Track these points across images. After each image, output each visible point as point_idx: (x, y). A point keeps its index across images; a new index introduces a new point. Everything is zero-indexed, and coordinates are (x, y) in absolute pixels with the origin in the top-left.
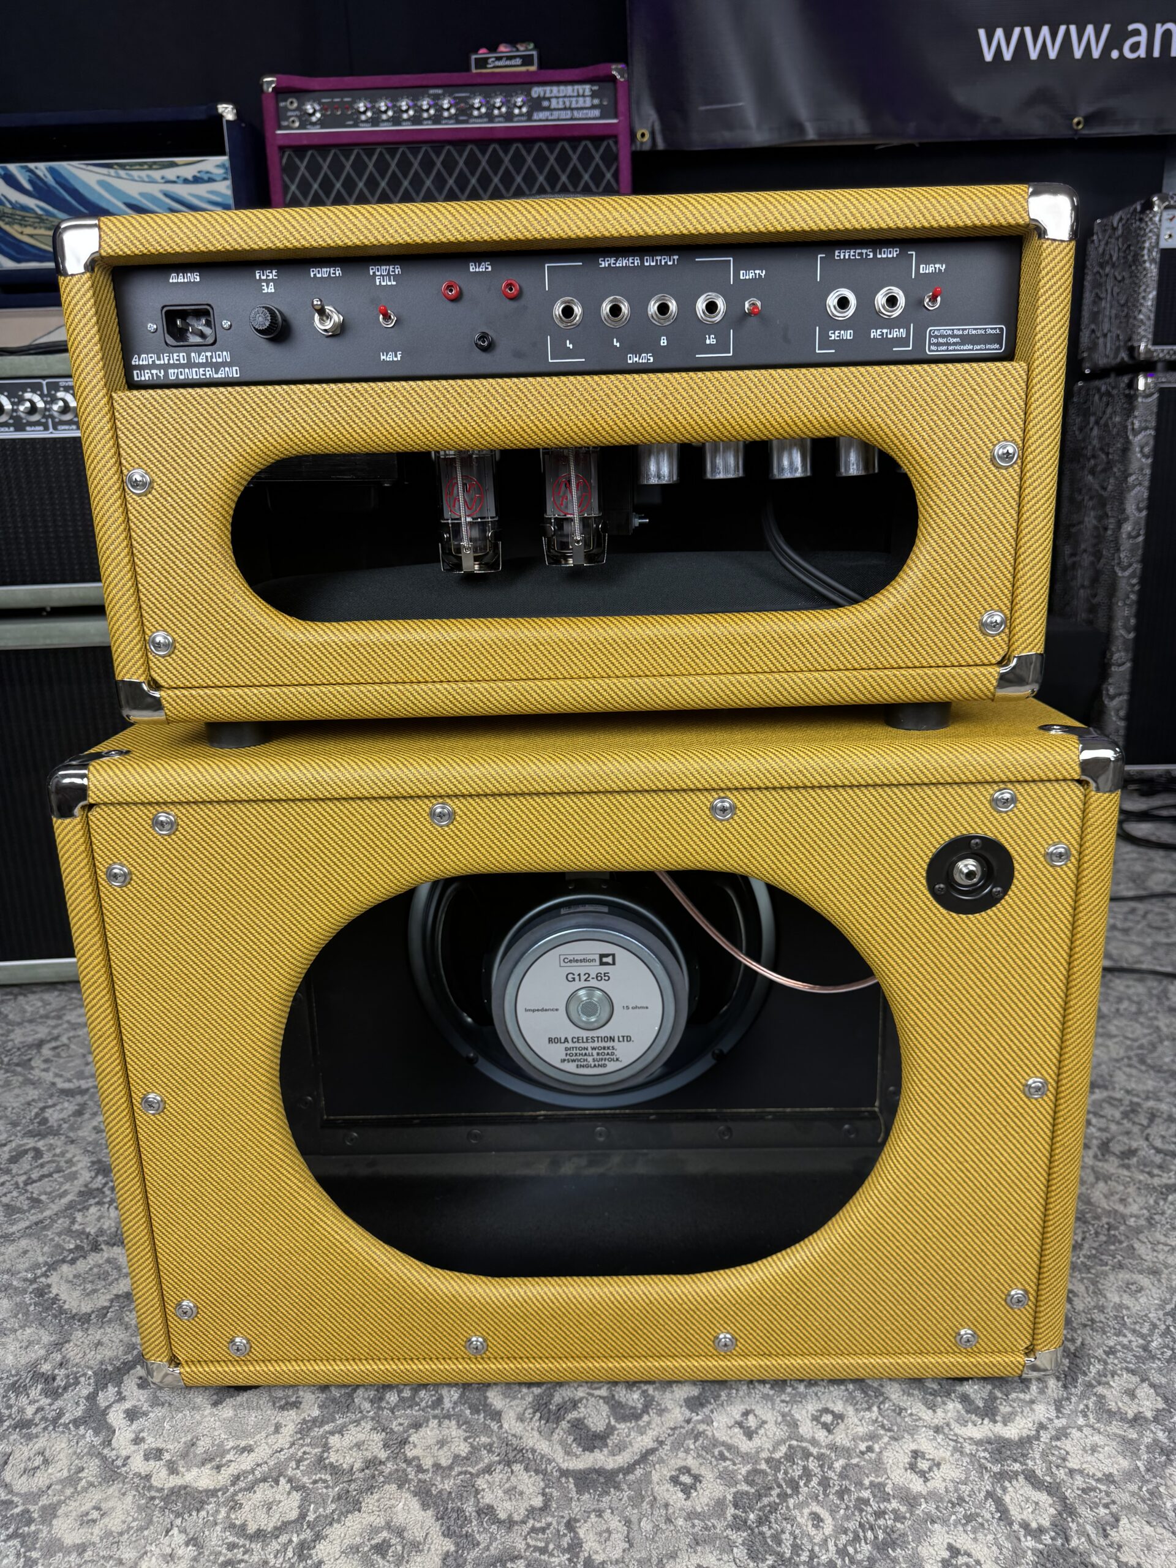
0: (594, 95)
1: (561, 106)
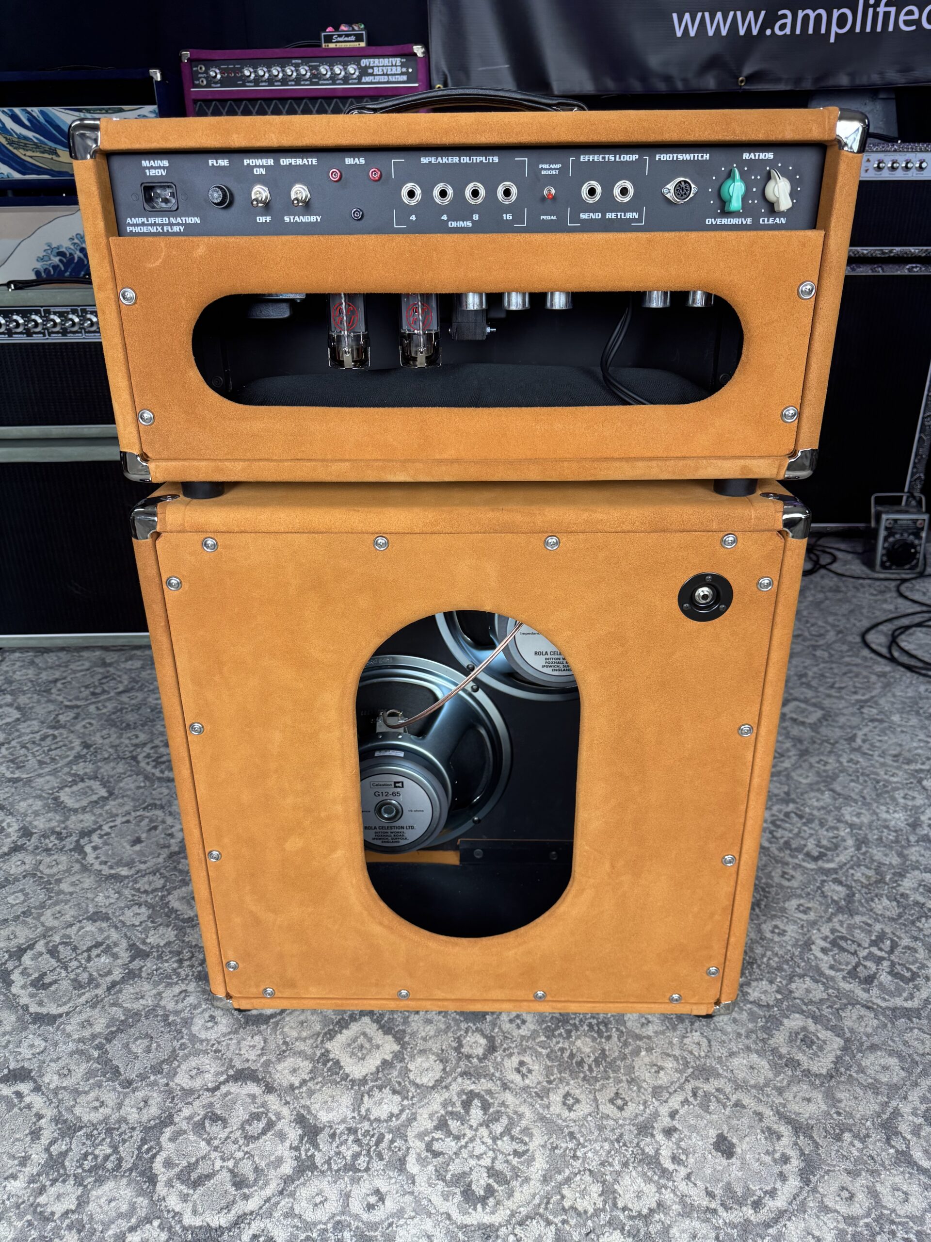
0: (403, 65)
1: (381, 72)
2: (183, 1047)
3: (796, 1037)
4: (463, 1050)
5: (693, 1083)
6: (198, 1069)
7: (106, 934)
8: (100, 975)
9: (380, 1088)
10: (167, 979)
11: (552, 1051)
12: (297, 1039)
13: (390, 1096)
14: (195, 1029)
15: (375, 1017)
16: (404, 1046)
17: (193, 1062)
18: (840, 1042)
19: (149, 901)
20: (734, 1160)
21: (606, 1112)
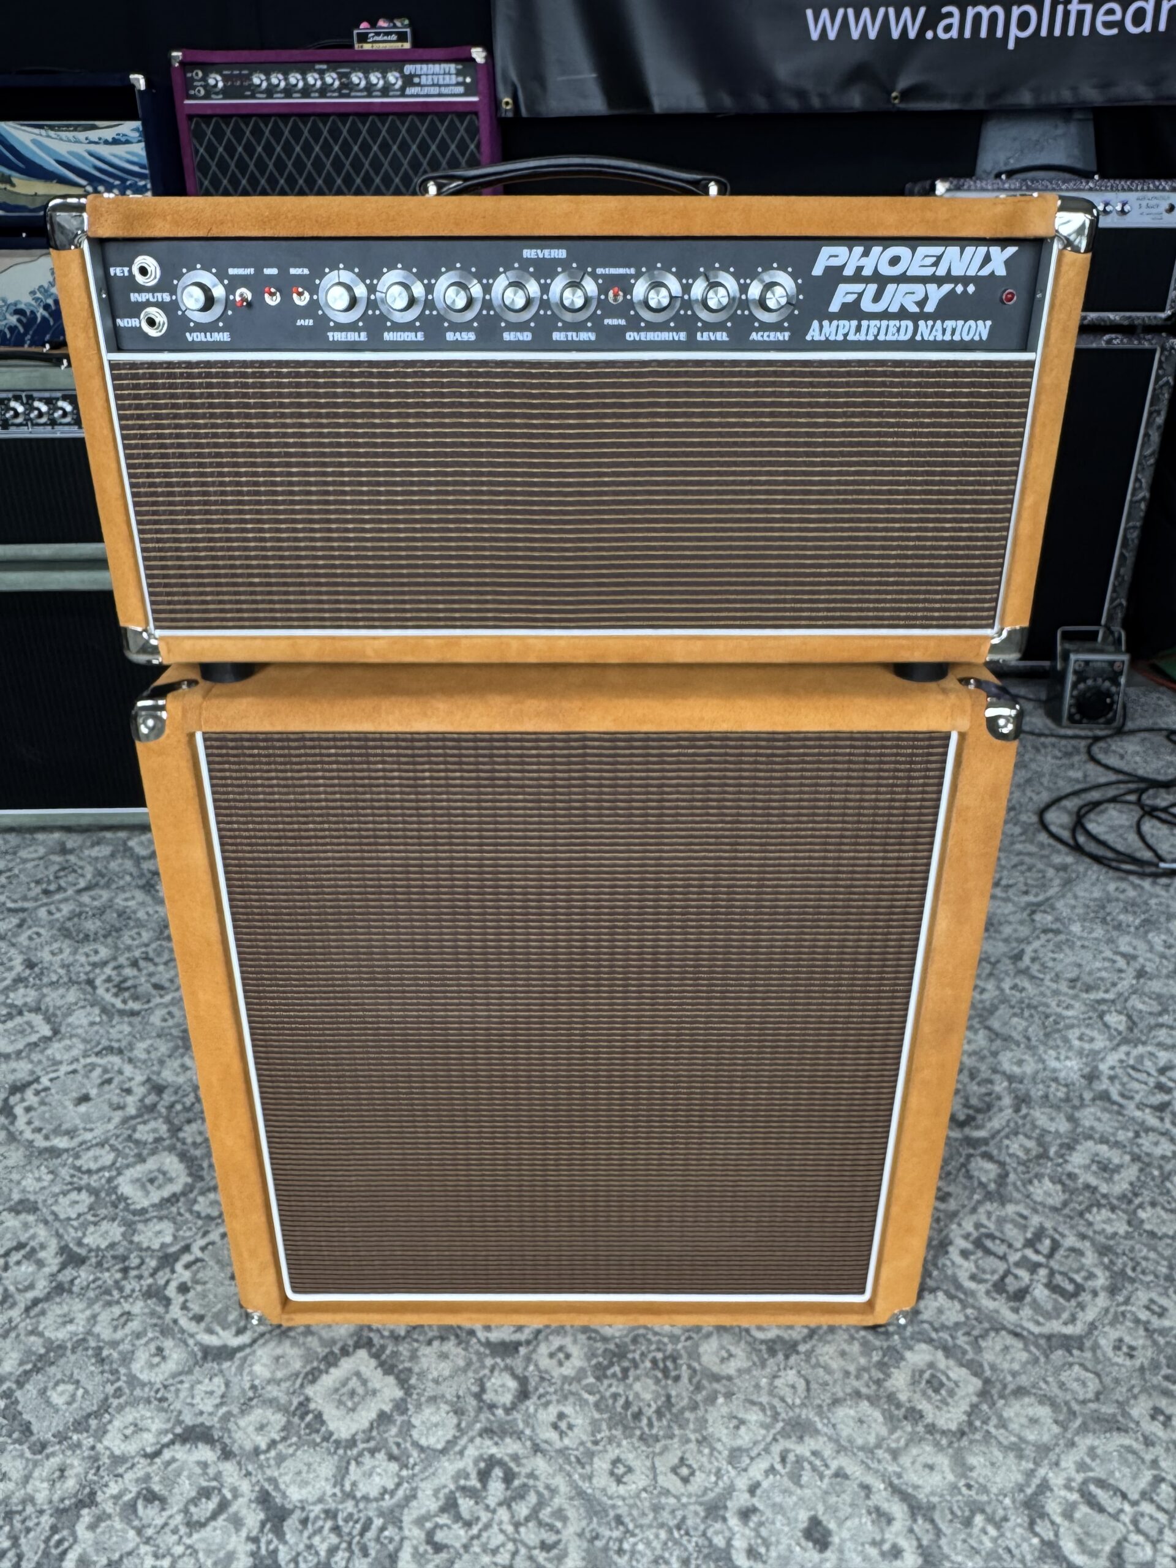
0: (459, 73)
1: (430, 82)
2: (118, 1392)
3: (921, 1376)
4: (485, 1397)
5: (783, 1444)
6: (136, 1425)
7: (32, 1231)
8: (18, 1290)
9: (373, 1452)
10: (105, 1294)
11: (603, 1398)
12: (269, 1382)
13: (385, 1464)
14: (136, 1367)
15: (374, 1350)
16: (408, 1391)
17: (130, 1415)
18: (976, 1384)
19: (93, 1184)
20: (828, 1554)
21: (666, 1485)
